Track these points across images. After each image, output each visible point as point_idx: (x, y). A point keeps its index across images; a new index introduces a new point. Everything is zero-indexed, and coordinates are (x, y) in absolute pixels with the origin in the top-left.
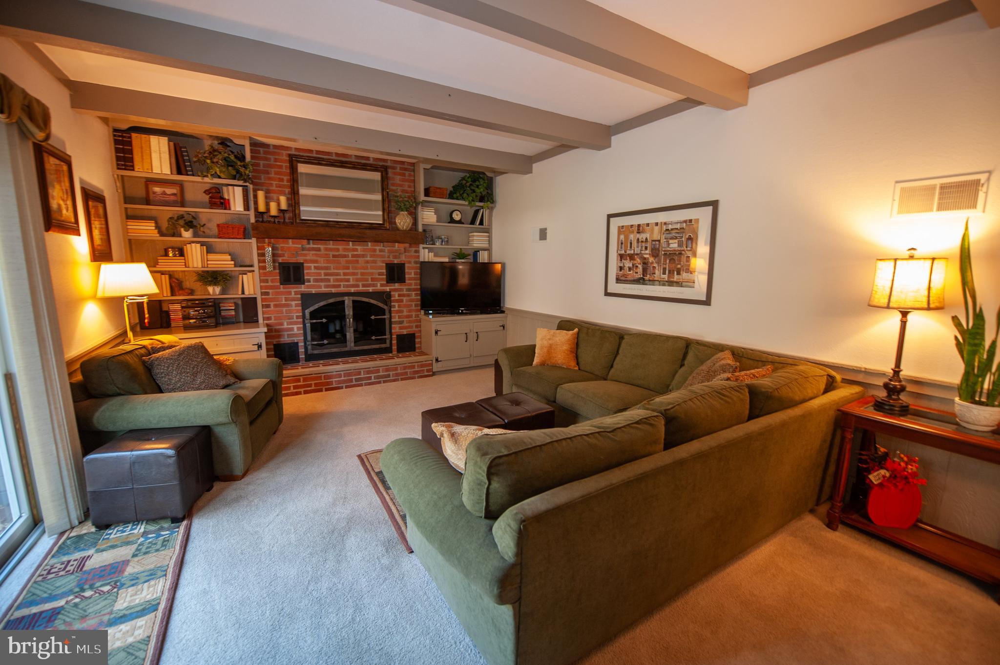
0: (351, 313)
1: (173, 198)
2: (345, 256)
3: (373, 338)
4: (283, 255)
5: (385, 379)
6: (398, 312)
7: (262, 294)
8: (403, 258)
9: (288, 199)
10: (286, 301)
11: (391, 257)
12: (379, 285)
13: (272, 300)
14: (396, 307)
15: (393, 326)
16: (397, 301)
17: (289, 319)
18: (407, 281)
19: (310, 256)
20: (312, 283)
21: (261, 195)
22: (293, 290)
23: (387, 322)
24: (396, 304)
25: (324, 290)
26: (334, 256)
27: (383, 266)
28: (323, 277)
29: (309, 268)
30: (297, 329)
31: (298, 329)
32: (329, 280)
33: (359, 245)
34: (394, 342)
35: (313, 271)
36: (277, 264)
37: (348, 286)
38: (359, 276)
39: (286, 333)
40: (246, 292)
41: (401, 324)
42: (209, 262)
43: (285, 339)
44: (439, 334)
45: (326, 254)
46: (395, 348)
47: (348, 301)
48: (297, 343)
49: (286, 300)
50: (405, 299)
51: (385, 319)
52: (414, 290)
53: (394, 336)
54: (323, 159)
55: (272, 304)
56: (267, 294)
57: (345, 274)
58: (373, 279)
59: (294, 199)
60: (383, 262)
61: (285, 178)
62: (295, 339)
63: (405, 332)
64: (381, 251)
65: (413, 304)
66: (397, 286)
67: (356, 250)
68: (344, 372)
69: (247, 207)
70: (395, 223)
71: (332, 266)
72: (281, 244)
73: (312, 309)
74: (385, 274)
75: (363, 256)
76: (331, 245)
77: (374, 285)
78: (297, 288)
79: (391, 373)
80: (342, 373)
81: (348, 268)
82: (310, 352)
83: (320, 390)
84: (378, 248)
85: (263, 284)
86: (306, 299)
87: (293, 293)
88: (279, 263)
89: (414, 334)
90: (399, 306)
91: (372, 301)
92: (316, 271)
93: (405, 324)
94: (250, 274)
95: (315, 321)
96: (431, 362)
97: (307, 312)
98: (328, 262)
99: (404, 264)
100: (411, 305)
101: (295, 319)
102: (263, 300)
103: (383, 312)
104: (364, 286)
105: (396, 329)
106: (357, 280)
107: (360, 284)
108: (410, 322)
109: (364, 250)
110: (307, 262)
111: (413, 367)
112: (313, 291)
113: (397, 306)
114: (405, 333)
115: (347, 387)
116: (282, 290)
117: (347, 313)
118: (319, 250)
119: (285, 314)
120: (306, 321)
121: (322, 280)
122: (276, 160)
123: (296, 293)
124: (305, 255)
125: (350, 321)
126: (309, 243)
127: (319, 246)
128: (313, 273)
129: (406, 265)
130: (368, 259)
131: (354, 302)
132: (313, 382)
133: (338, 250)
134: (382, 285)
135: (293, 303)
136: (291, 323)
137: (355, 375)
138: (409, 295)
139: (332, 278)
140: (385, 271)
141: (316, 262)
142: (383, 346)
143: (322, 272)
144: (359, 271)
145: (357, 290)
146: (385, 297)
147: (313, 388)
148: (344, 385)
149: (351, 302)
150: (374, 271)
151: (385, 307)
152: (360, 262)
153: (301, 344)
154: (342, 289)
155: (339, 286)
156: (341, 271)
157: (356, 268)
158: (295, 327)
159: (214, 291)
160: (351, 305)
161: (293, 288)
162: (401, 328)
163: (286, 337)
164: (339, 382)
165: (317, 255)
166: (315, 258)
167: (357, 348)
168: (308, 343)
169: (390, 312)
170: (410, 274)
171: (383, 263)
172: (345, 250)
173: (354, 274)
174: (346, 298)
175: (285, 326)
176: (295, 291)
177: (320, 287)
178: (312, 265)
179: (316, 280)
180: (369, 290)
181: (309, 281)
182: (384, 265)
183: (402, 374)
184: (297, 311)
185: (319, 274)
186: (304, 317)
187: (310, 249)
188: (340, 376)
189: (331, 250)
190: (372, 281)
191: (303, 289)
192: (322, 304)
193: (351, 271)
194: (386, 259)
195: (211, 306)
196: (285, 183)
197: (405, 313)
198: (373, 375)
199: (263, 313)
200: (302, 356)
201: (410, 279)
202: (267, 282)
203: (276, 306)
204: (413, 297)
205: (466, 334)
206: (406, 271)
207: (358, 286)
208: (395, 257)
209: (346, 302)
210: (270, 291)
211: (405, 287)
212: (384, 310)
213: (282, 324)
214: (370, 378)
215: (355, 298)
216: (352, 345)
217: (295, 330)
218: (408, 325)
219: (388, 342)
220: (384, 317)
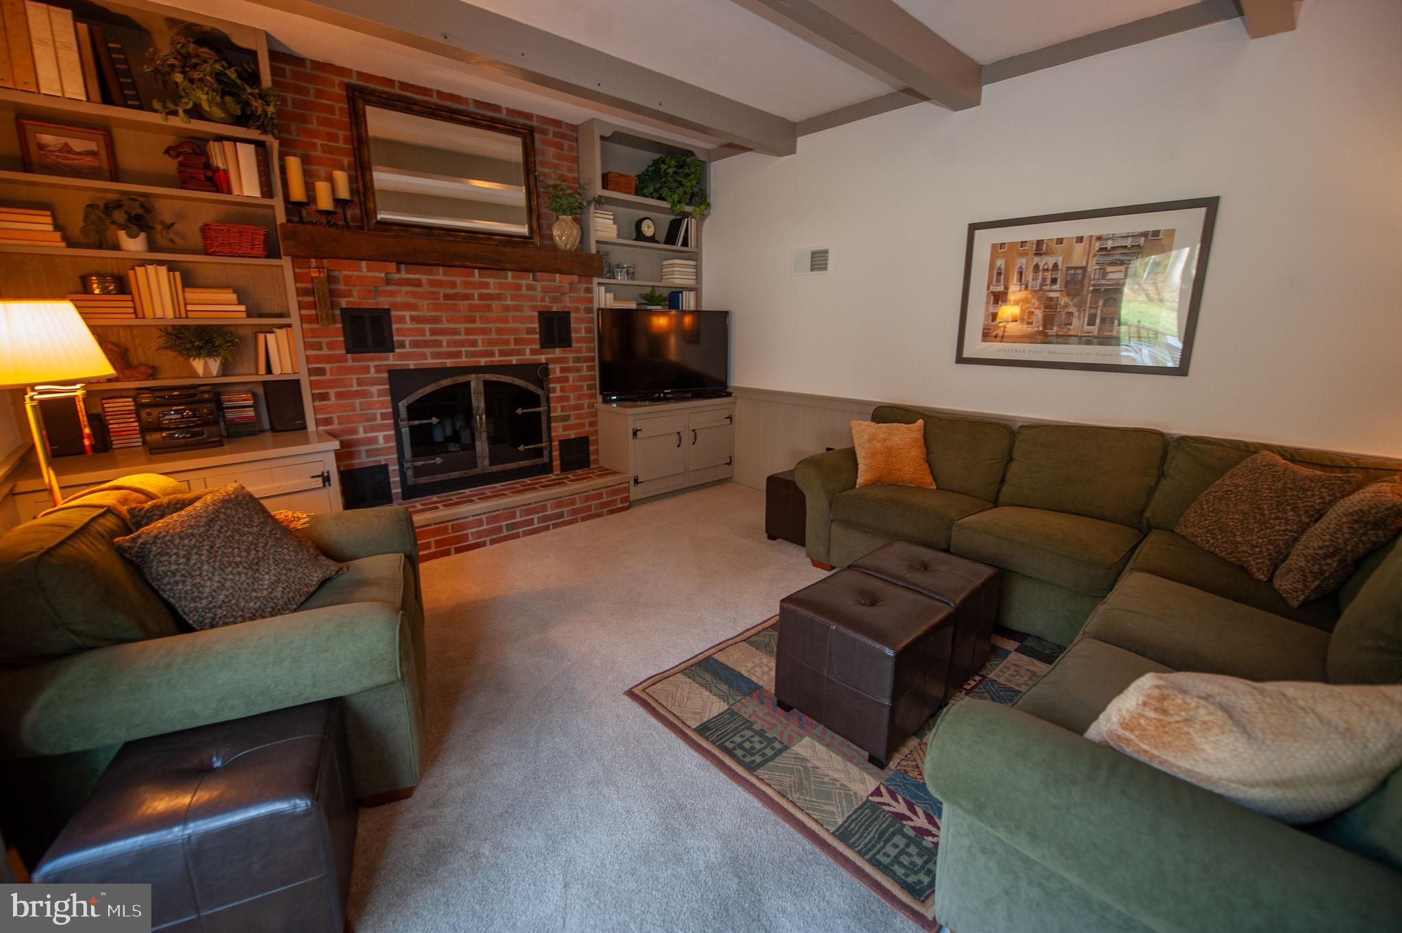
0: (482, 405)
1: (88, 161)
2: (467, 297)
3: (522, 448)
4: (349, 294)
5: (556, 521)
6: (561, 399)
7: (311, 372)
8: (567, 303)
9: (351, 180)
10: (359, 384)
11: (547, 300)
12: (528, 351)
13: (331, 384)
14: (557, 390)
15: (553, 424)
16: (559, 380)
17: (368, 420)
18: (575, 345)
19: (402, 295)
20: (408, 349)
21: (294, 164)
22: (372, 364)
23: (544, 417)
24: (558, 386)
25: (430, 362)
26: (447, 297)
27: (533, 316)
28: (428, 337)
29: (402, 320)
30: (383, 439)
31: (386, 438)
32: (439, 344)
33: (491, 276)
35: (409, 325)
36: (338, 312)
37: (474, 354)
38: (494, 336)
39: (363, 448)
40: (276, 370)
41: (566, 421)
42: (189, 308)
43: (363, 460)
44: (638, 437)
45: (433, 293)
46: (556, 463)
47: (476, 383)
48: (386, 466)
49: (360, 382)
50: (571, 376)
51: (539, 413)
52: (587, 360)
53: (556, 443)
54: (416, 102)
55: (332, 392)
56: (321, 372)
57: (468, 331)
58: (517, 341)
59: (362, 179)
60: (533, 308)
61: (341, 134)
62: (382, 460)
63: (572, 434)
64: (530, 288)
65: (585, 384)
66: (558, 353)
67: (487, 285)
68: (487, 515)
69: (267, 189)
70: (551, 237)
71: (444, 315)
72: (345, 271)
73: (412, 398)
74: (538, 330)
75: (499, 297)
76: (440, 275)
77: (518, 353)
78: (379, 359)
79: (565, 509)
80: (484, 517)
81: (473, 320)
82: (411, 480)
83: (446, 553)
84: (524, 282)
85: (310, 353)
86: (399, 381)
87: (373, 370)
88: (342, 309)
89: (587, 437)
90: (562, 390)
91: (518, 382)
92: (415, 325)
93: (573, 421)
94: (281, 333)
95: (417, 422)
96: (627, 485)
97: (402, 405)
98: (437, 307)
99: (568, 313)
100: (582, 387)
101: (379, 421)
102: (313, 385)
103: (534, 400)
104: (502, 353)
105: (559, 431)
106: (490, 343)
107: (496, 349)
108: (579, 417)
109: (501, 286)
110: (396, 306)
111: (600, 496)
112: (412, 364)
113: (558, 389)
114: (573, 437)
115: (493, 542)
116: (350, 363)
117: (475, 404)
118: (418, 283)
119: (358, 411)
120: (402, 424)
121: (426, 344)
122: (319, 94)
123: (378, 369)
124: (392, 294)
125: (481, 419)
126: (399, 271)
127: (417, 276)
128: (410, 329)
129: (573, 315)
130: (509, 302)
131: (487, 384)
132: (432, 540)
133: (453, 285)
134: (533, 352)
135: (374, 389)
136: (373, 429)
137: (506, 519)
138: (577, 370)
139: (444, 339)
140: (537, 325)
141: (413, 307)
142: (538, 461)
143: (427, 327)
144: (493, 326)
145: (491, 361)
146: (539, 373)
147: (433, 550)
148: (488, 539)
149: (482, 384)
150: (518, 325)
151: (540, 392)
152: (494, 308)
153: (394, 468)
154: (464, 361)
155: (458, 354)
156: (462, 327)
157: (487, 320)
158: (380, 435)
159: (205, 368)
160: (481, 389)
161: (372, 359)
162: (566, 428)
163: (364, 455)
164: (479, 534)
165: (414, 294)
166: (413, 300)
167: (495, 468)
168: (406, 465)
169: (548, 400)
170: (578, 330)
171: (533, 311)
172: (466, 284)
173: (484, 331)
174: (473, 376)
175: (361, 434)
176: (376, 365)
177: (423, 356)
178: (407, 314)
179: (415, 344)
180: (511, 360)
181: (402, 345)
182: (536, 314)
183: (582, 510)
184: (383, 405)
185: (422, 332)
186: (396, 414)
187: (401, 283)
188: (480, 523)
189: (441, 284)
190: (515, 344)
191: (391, 360)
192: (428, 389)
193: (478, 325)
194: (539, 303)
195: (207, 401)
196: (341, 144)
197: (572, 402)
198: (535, 517)
199: (316, 411)
200: (396, 490)
201: (579, 340)
202: (320, 349)
203: (340, 395)
204: (585, 372)
205: (678, 433)
206: (573, 325)
207: (491, 354)
208: (555, 300)
209: (473, 384)
210: (327, 366)
211: (571, 356)
212: (539, 396)
213: (354, 431)
214: (531, 522)
215: (488, 377)
216: (486, 462)
217: (381, 440)
218: (577, 422)
219: (545, 454)
220: (537, 410)
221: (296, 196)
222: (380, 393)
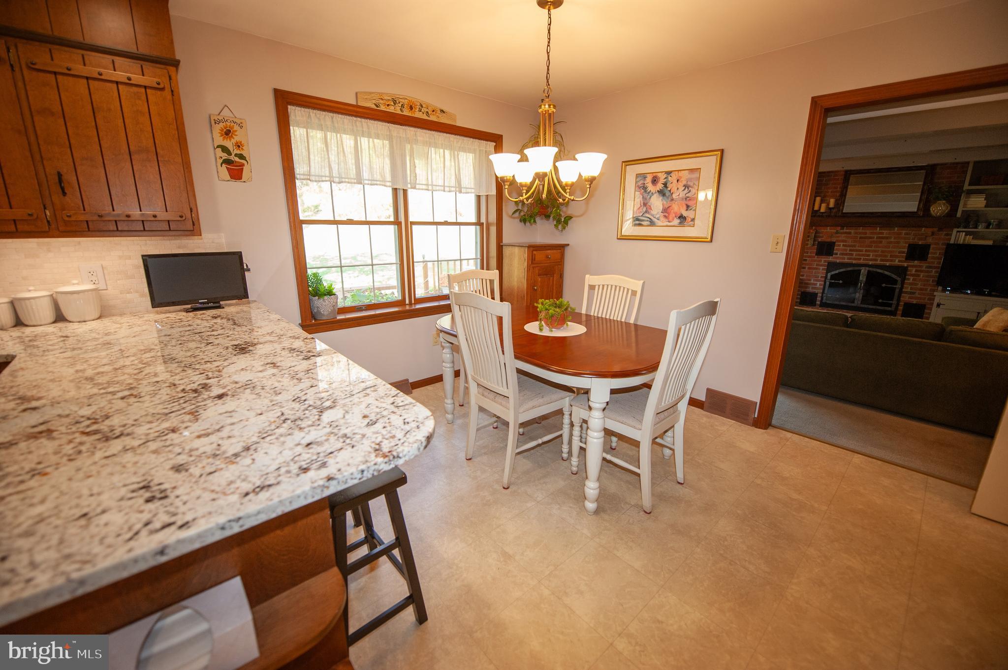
0: (865, 280)
2: (871, 238)
3: (880, 301)
4: (822, 237)
6: (911, 284)
8: (930, 240)
9: (836, 200)
11: (916, 239)
12: (897, 261)
15: (903, 295)
16: (912, 275)
17: (816, 277)
18: (929, 260)
19: (842, 237)
20: (838, 256)
21: (818, 199)
22: (823, 260)
23: (897, 291)
24: (912, 278)
25: (846, 261)
26: (861, 238)
27: (905, 246)
28: (848, 252)
29: (839, 245)
31: (820, 285)
32: (852, 255)
33: (885, 230)
34: (901, 308)
35: (841, 247)
36: (817, 242)
37: (867, 260)
38: (879, 253)
39: (811, 286)
41: (912, 294)
43: (810, 290)
44: (940, 307)
45: (855, 236)
46: (899, 312)
47: (864, 271)
48: (817, 294)
49: (818, 265)
50: (922, 274)
51: (895, 288)
52: (935, 268)
53: (902, 303)
55: (807, 267)
56: (806, 260)
57: (866, 251)
58: (891, 256)
59: (841, 200)
60: (906, 243)
61: (839, 186)
62: (816, 291)
63: (915, 302)
64: (906, 234)
65: (931, 279)
66: (916, 263)
67: (882, 233)
70: (929, 211)
71: (857, 245)
72: (822, 230)
73: (833, 273)
74: (906, 252)
75: (887, 238)
76: (861, 230)
77: (891, 261)
78: (826, 258)
81: (871, 247)
82: (824, 301)
84: (904, 232)
86: (831, 266)
88: (818, 242)
89: (925, 305)
90: (914, 280)
91: (886, 273)
92: (844, 248)
93: (917, 295)
95: (833, 281)
97: (829, 275)
98: (855, 242)
99: (930, 245)
100: (929, 280)
101: (820, 278)
103: (895, 282)
104: (882, 260)
105: (905, 298)
106: (876, 256)
107: (879, 259)
108: (923, 294)
109: (890, 234)
110: (838, 241)
112: (838, 261)
116: (816, 258)
117: (861, 278)
118: (850, 233)
119: (813, 274)
120: (827, 281)
121: (846, 254)
123: (825, 261)
124: (838, 237)
125: (861, 285)
126: (843, 229)
127: (850, 231)
128: (841, 249)
129: (932, 246)
130: (892, 240)
131: (869, 272)
133: (866, 233)
134: (899, 261)
135: (821, 268)
136: (817, 281)
138: (927, 272)
139: (855, 253)
140: (906, 250)
141: (845, 241)
142: (888, 309)
143: (848, 248)
144: (880, 249)
145: (875, 263)
146: (902, 272)
149: (867, 271)
150: (895, 249)
151: (898, 279)
152: (883, 242)
153: (820, 295)
154: (862, 262)
155: (860, 259)
156: (864, 249)
157: (878, 247)
158: (818, 283)
160: (866, 273)
161: (824, 258)
162: (910, 298)
163: (811, 288)
165: (847, 237)
166: (845, 239)
167: (861, 306)
168: (824, 295)
169: (903, 283)
170: (935, 253)
172: (872, 233)
173: (875, 251)
174: (863, 268)
175: (812, 282)
176: (824, 260)
177: (844, 259)
178: (842, 244)
179: (842, 254)
180: (886, 264)
181: (837, 254)
182: (907, 245)
184: (823, 273)
185: (846, 250)
186: (826, 278)
187: (842, 233)
189: (859, 233)
191: (831, 259)
192: (842, 270)
193: (873, 249)
194: (911, 241)
196: (838, 189)
197: (919, 286)
200: (818, 303)
201: (933, 258)
202: (808, 253)
203: (809, 268)
204: (933, 274)
206: (931, 251)
207: (876, 260)
208: (920, 239)
209: (862, 271)
210: (808, 259)
211: (924, 265)
213: (810, 280)
215: (871, 269)
216: (859, 302)
217: (818, 285)
218: (919, 296)
219: (894, 306)
220: (895, 286)
221: (816, 208)
222: (823, 269)
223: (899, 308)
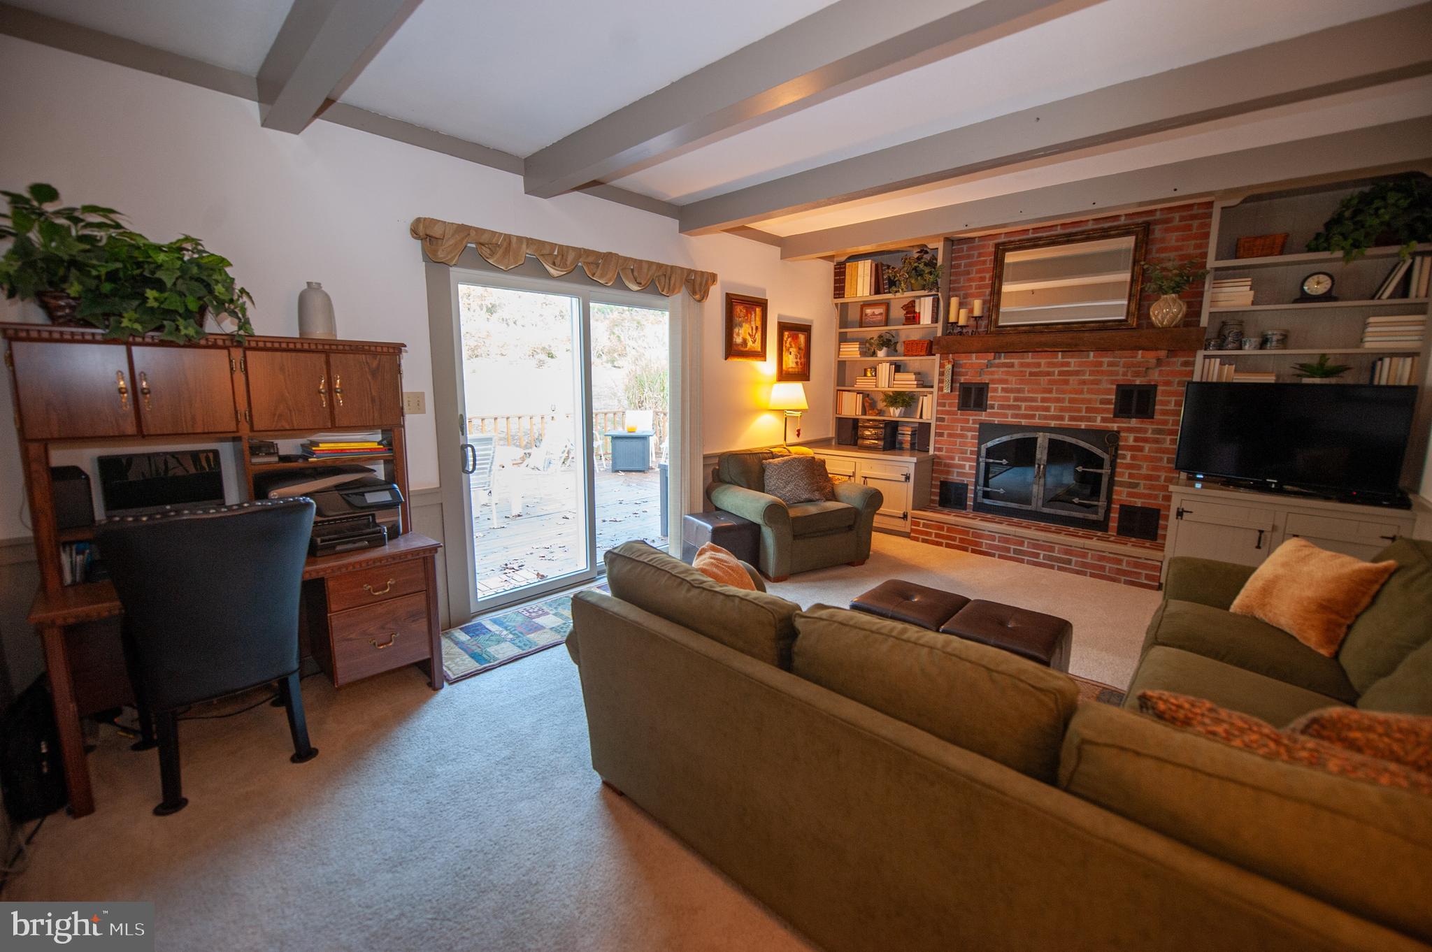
0: (1045, 457)
1: (879, 318)
2: (1048, 374)
3: (1077, 500)
4: (965, 374)
5: (1063, 565)
6: (1129, 466)
7: (938, 419)
8: (1155, 376)
9: (984, 303)
10: (961, 430)
11: (1129, 374)
12: (1099, 419)
13: (947, 428)
14: (1127, 457)
15: (1116, 488)
16: (1131, 448)
17: (962, 453)
18: (1157, 417)
19: (999, 373)
20: (996, 410)
21: (954, 301)
22: (971, 418)
23: (1105, 480)
24: (1129, 454)
25: (1010, 420)
26: (1031, 374)
27: (1110, 389)
28: (1011, 403)
29: (995, 390)
30: (969, 467)
31: (971, 467)
32: (1019, 408)
33: (1072, 357)
34: (1114, 515)
35: (1000, 394)
36: (957, 385)
37: (1046, 417)
38: (1066, 404)
39: (956, 470)
40: (924, 417)
41: (1133, 488)
42: (895, 382)
43: (954, 478)
44: (1184, 518)
45: (1022, 372)
46: (1113, 524)
47: (1042, 440)
48: (967, 485)
49: (963, 429)
50: (1147, 446)
51: (1101, 475)
52: (1170, 433)
53: (1116, 506)
56: (942, 420)
57: (1043, 400)
58: (1088, 410)
59: (994, 300)
60: (1112, 382)
61: (987, 276)
62: (966, 480)
63: (1139, 503)
64: (1110, 364)
65: (1165, 457)
66: (1134, 423)
67: (1068, 364)
69: (935, 319)
70: (1148, 317)
71: (1027, 388)
72: (963, 360)
73: (990, 444)
74: (1114, 401)
75: (1077, 373)
76: (1029, 358)
77: (1089, 419)
78: (976, 415)
79: (1074, 559)
80: (997, 535)
81: (1050, 391)
82: (980, 499)
83: (966, 550)
84: (1105, 360)
85: (940, 408)
86: (986, 431)
87: (971, 422)
88: (961, 384)
89: (1159, 510)
90: (1133, 458)
91: (1082, 444)
92: (1004, 394)
93: (1141, 490)
94: (930, 396)
95: (991, 461)
97: (984, 447)
98: (1022, 382)
99: (1155, 386)
100: (1161, 459)
101: (968, 455)
102: (937, 426)
103: (1099, 463)
104: (1071, 419)
105: (1122, 495)
106: (1062, 409)
107: (1067, 415)
108: (1152, 487)
109: (1081, 364)
110: (993, 381)
111: (1119, 562)
112: (996, 420)
113: (1129, 457)
114: (1140, 505)
115: (1000, 557)
116: (959, 416)
117: (1038, 455)
118: (1012, 365)
119: (957, 447)
120: (981, 460)
121: (1009, 407)
122: (980, 255)
123: (974, 422)
124: (992, 373)
125: (1039, 467)
126: (1000, 358)
127: (1012, 361)
128: (1000, 397)
129: (1160, 388)
130: (1087, 377)
131: (1051, 441)
132: (958, 536)
133: (1039, 365)
134: (1104, 420)
135: (970, 434)
136: (964, 459)
137: (1015, 544)
138: (1157, 441)
139: (1023, 405)
140: (1114, 397)
141: (1006, 382)
142: (1093, 517)
143: (1012, 395)
144: (1067, 396)
145: (1060, 424)
146: (1110, 440)
147: (957, 543)
148: (997, 553)
149: (1047, 441)
150: (1094, 396)
151: (1105, 456)
152: (1071, 382)
153: (971, 487)
154: (1037, 421)
155: (1033, 417)
156: (1039, 396)
157: (1064, 392)
158: (967, 464)
159: (895, 413)
160: (1046, 445)
161: (972, 416)
162: (1130, 495)
163: (955, 474)
164: (991, 546)
165: (1008, 373)
166: (1005, 377)
167: (1046, 510)
168: (978, 488)
169: (1113, 465)
170: (1167, 403)
171: (1112, 384)
172: (1049, 364)
173: (1058, 400)
174: (1041, 434)
175: (956, 461)
176: (973, 419)
177: (1006, 416)
178: (1000, 386)
179: (1002, 407)
180: (1080, 425)
181: (992, 407)
182: (1115, 387)
183: (1093, 567)
184: (973, 446)
185: (1008, 399)
186: (979, 453)
187: (998, 366)
188: (993, 539)
189: (1028, 365)
190: (1086, 412)
191: (983, 417)
192: (1005, 439)
193: (1054, 395)
194: (1120, 377)
195: (882, 428)
196: (986, 282)
197: (1144, 471)
198: (1042, 553)
199: (936, 442)
200: (970, 503)
201: (1164, 413)
202: (945, 406)
204: (1167, 445)
205: (1261, 532)
206: (1159, 398)
207: (1062, 418)
208: (1137, 374)
209: (1039, 441)
210: (946, 417)
211: (1149, 427)
212: (1103, 459)
213: (953, 459)
214: (1037, 556)
215: (1054, 436)
216: (1040, 503)
217: (967, 468)
218: (1146, 492)
219: (1102, 512)
220: (1099, 471)
221: (952, 319)
222: (973, 437)
223: (1112, 515)
